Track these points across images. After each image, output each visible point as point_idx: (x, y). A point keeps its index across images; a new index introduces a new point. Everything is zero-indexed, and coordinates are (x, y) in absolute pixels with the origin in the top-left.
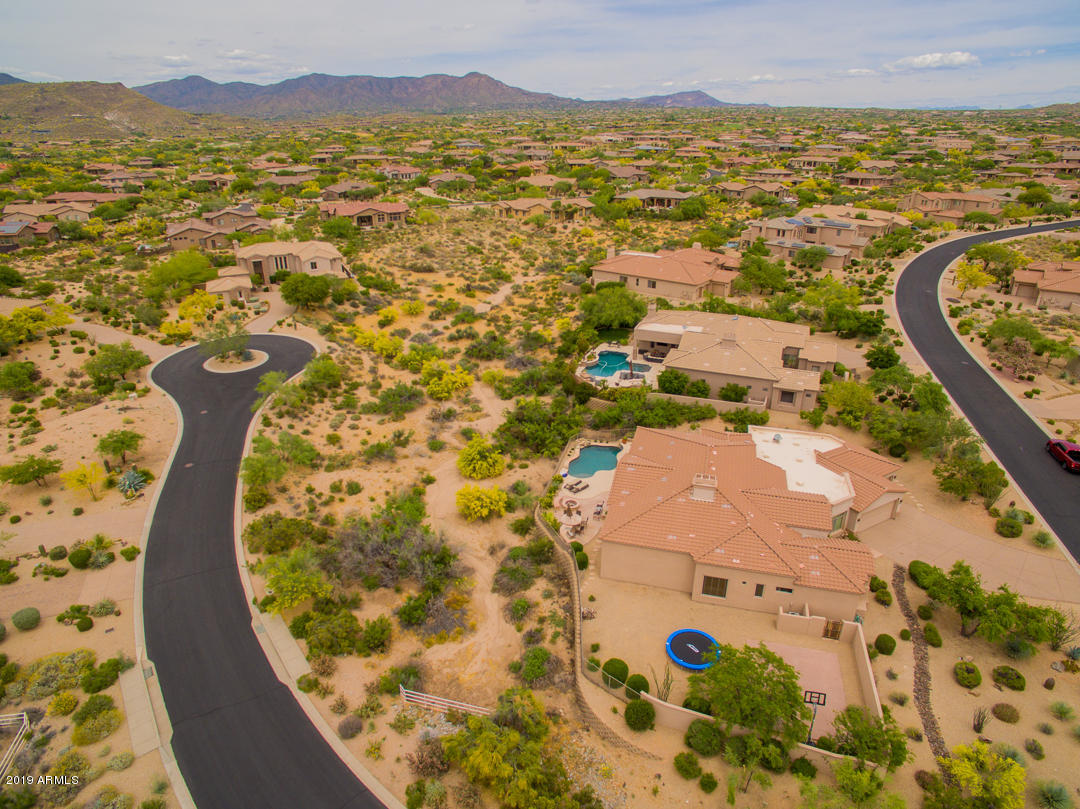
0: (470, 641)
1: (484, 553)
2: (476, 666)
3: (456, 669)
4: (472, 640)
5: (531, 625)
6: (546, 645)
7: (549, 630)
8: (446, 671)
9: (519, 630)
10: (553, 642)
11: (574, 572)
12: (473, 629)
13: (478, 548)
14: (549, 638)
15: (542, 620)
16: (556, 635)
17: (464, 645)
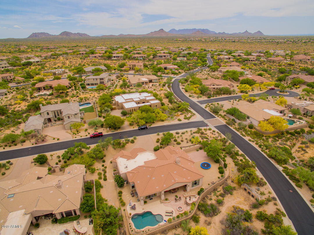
0: (236, 205)
1: (212, 225)
2: (239, 200)
3: (243, 202)
4: (235, 205)
5: (220, 198)
6: (222, 192)
7: (218, 193)
8: (246, 203)
9: (223, 199)
10: (220, 191)
11: (205, 192)
12: (233, 207)
13: (212, 228)
14: (220, 192)
15: (217, 196)
16: (218, 192)
17: (238, 205)
